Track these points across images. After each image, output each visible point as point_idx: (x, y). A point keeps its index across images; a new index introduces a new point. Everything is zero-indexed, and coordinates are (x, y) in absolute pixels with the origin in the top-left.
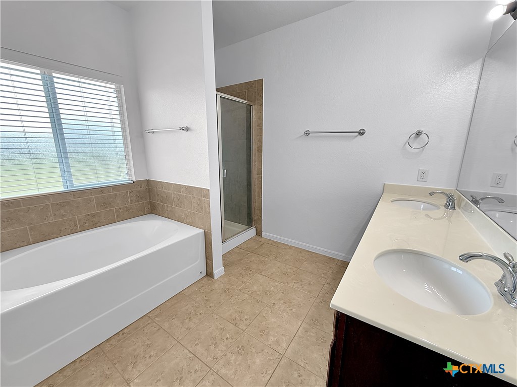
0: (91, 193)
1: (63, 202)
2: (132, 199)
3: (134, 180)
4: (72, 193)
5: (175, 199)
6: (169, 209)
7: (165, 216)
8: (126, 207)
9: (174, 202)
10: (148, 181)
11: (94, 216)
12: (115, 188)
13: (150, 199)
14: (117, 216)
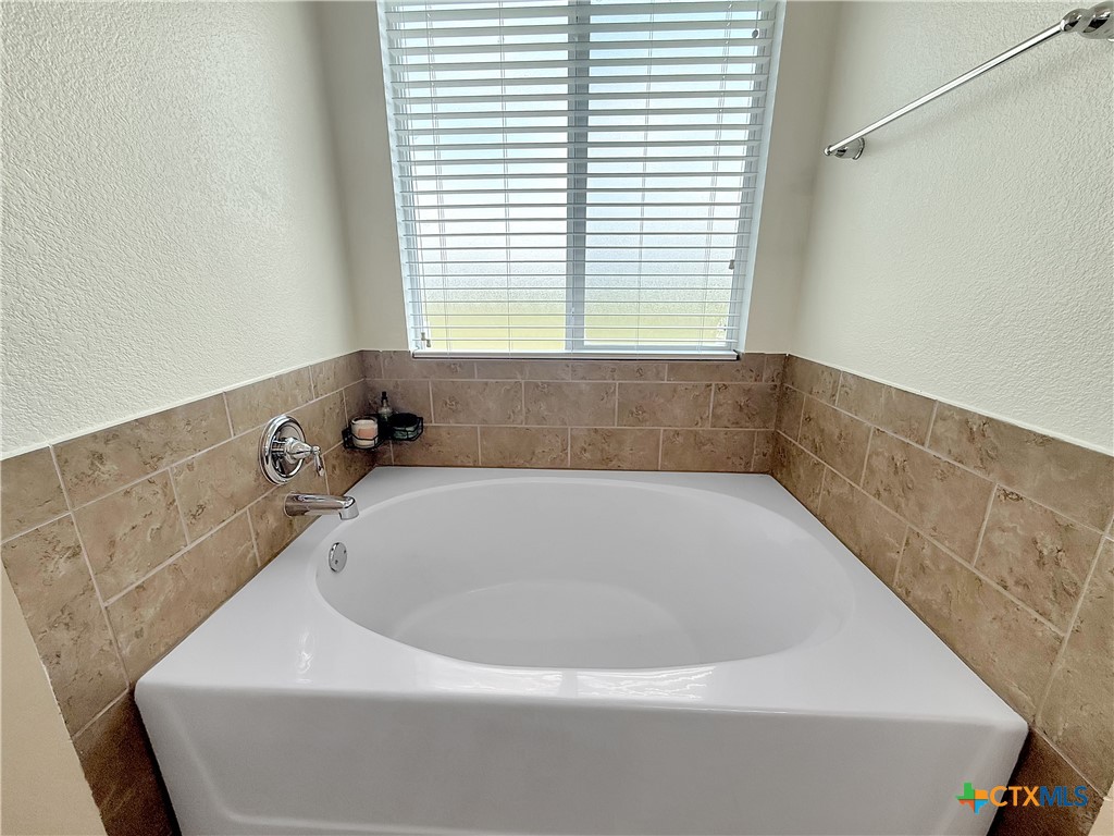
0: (613, 370)
1: (549, 384)
2: (719, 411)
3: (742, 350)
4: (570, 363)
5: (880, 464)
6: (835, 490)
7: (813, 506)
8: (696, 434)
9: (871, 470)
10: (788, 360)
11: (608, 436)
12: (679, 366)
13: (777, 426)
14: (666, 454)
